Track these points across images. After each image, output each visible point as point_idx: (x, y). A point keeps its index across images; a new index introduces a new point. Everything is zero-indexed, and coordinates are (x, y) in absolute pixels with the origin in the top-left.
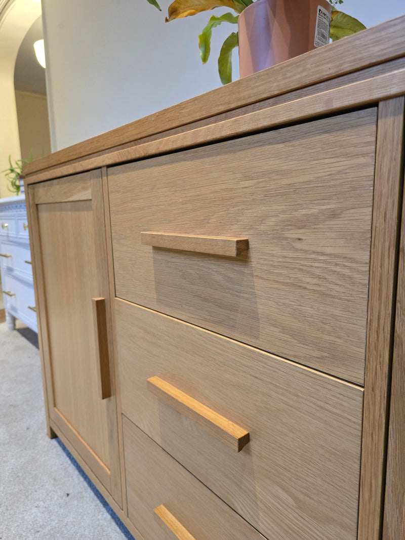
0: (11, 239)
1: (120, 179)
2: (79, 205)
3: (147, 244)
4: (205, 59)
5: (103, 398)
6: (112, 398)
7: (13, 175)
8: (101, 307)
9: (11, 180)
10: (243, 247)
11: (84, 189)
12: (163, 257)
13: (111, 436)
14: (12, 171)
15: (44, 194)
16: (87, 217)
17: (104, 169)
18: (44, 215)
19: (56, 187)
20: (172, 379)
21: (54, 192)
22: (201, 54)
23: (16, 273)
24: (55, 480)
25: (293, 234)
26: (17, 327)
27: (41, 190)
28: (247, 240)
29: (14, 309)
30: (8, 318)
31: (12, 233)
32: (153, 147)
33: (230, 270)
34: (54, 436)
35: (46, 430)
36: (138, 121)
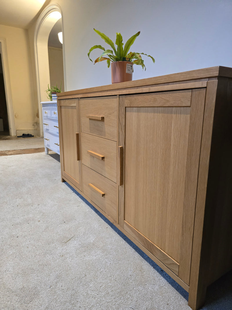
0: (48, 118)
1: (83, 101)
2: (73, 107)
3: (88, 118)
4: (109, 67)
5: (78, 160)
6: (80, 161)
7: (49, 92)
8: (78, 135)
9: (49, 94)
10: (103, 118)
11: (74, 103)
12: (91, 121)
13: (79, 172)
14: (49, 90)
15: (63, 103)
16: (75, 111)
17: (79, 98)
18: (63, 110)
19: (67, 101)
20: (92, 150)
21: (67, 103)
22: (107, 65)
23: (50, 131)
24: (64, 190)
25: (109, 116)
26: (49, 154)
27: (62, 102)
28: (104, 117)
29: (48, 145)
30: (46, 150)
31: (49, 115)
32: (89, 95)
33: (100, 123)
34: (64, 181)
35: (61, 180)
36: (86, 89)
